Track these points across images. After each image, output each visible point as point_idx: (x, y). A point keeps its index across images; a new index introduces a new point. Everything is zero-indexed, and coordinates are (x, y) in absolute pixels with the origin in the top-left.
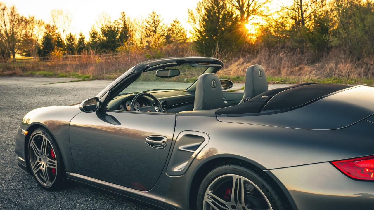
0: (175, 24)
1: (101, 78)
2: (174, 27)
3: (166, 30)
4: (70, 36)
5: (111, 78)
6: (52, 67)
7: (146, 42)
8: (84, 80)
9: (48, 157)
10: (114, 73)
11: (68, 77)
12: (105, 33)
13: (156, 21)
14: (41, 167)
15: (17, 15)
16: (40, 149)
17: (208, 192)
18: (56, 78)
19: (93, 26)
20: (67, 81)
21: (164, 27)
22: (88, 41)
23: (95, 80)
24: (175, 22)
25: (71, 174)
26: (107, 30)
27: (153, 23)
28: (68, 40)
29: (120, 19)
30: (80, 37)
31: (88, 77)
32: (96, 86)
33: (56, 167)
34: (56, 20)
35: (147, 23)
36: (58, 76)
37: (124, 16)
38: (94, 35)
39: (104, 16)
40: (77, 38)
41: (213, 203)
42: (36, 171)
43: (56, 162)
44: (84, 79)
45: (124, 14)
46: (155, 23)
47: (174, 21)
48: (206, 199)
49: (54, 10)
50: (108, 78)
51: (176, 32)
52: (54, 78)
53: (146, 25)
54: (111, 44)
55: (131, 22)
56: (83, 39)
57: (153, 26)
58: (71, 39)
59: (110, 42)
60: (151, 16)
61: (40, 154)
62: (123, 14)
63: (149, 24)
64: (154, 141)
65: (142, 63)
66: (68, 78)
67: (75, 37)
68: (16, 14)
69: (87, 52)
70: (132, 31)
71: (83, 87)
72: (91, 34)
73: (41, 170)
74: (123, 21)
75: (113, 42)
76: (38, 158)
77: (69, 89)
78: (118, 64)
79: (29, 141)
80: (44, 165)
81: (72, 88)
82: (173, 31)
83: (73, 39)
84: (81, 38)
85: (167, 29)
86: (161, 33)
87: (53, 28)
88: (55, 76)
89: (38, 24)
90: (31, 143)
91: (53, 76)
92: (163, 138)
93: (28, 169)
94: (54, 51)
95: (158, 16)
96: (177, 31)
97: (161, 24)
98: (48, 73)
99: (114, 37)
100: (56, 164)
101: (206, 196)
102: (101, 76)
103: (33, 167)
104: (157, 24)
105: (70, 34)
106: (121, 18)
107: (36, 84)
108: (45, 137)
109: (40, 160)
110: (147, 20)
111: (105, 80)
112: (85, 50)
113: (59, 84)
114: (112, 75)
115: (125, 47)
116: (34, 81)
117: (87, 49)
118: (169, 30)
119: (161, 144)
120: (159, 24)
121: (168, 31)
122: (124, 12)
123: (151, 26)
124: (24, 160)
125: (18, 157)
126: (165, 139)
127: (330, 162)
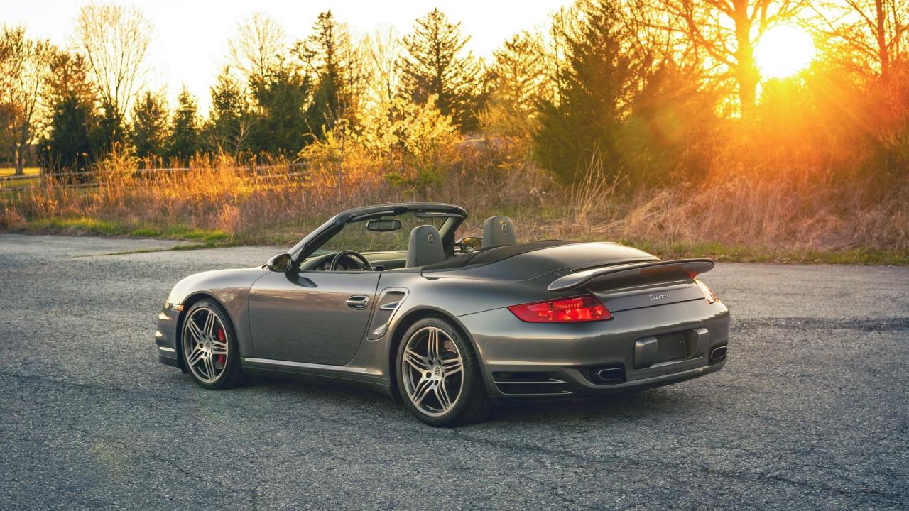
0: (512, 54)
1: (257, 242)
2: (507, 67)
3: (476, 77)
4: (145, 103)
5: (287, 242)
6: (108, 208)
7: (394, 133)
8: (211, 246)
9: (215, 339)
10: (294, 228)
11: (163, 235)
12: (262, 96)
13: (441, 46)
14: (202, 356)
16: (202, 329)
17: (407, 349)
18: (129, 238)
19: (223, 69)
20: (163, 248)
21: (472, 68)
22: (207, 118)
23: (240, 245)
24: (510, 46)
25: (247, 359)
26: (270, 83)
27: (430, 52)
28: (140, 114)
29: (315, 38)
30: (181, 107)
31: (220, 238)
32: (248, 261)
33: (226, 353)
34: (95, 42)
35: (411, 50)
36: (134, 233)
37: (330, 27)
38: (225, 99)
39: (261, 30)
40: (171, 109)
41: (412, 361)
42: (193, 363)
43: (226, 345)
44: (210, 242)
45: (330, 19)
46: (438, 51)
47: (507, 44)
48: (405, 358)
49: (91, 9)
50: (278, 241)
51: (516, 82)
52: (123, 238)
53: (406, 60)
54: (281, 130)
55: (353, 50)
56: (191, 112)
57: (431, 63)
58: (149, 110)
59: (281, 124)
60: (426, 27)
61: (202, 338)
62: (324, 20)
63: (417, 57)
64: (356, 302)
65: (346, 212)
66: (163, 239)
67: (164, 107)
69: (208, 159)
70: (358, 78)
71: (213, 262)
72: (218, 98)
73: (202, 360)
74: (324, 44)
75: (290, 124)
76: (198, 343)
77: (179, 266)
78: (307, 200)
79: (186, 320)
80: (206, 353)
81: (184, 264)
82: (504, 78)
83: (157, 113)
84: (182, 109)
85: (483, 71)
86: (458, 88)
87: (79, 66)
88: (125, 232)
89: (33, 58)
90: (189, 322)
91: (118, 234)
92: (364, 298)
93: (180, 362)
94: (110, 158)
95: (450, 27)
96: (520, 79)
97: (460, 56)
98: (103, 225)
99: (294, 108)
100: (227, 348)
101: (405, 354)
102: (258, 237)
103: (188, 358)
104: (444, 57)
105: (149, 95)
106: (319, 36)
107: (79, 254)
108: (211, 312)
109: (201, 345)
110: (411, 41)
111: (269, 247)
112: (202, 154)
113: (145, 253)
114: (287, 232)
115: (326, 146)
116: (72, 247)
117: (210, 152)
118: (492, 76)
119: (362, 304)
120: (454, 55)
121: (486, 81)
122: (329, 15)
123: (424, 63)
124: (173, 351)
125: (161, 348)
126: (366, 299)
127: (508, 307)
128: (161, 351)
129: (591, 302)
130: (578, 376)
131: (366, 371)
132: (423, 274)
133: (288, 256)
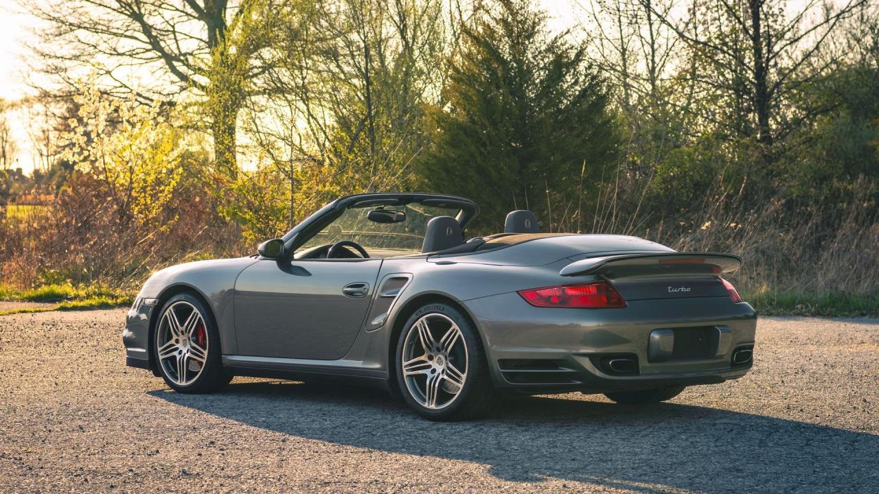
9: (193, 341)
16: (181, 325)
25: (229, 357)
64: (355, 289)
73: (174, 357)
80: (181, 352)
90: (168, 310)
92: (363, 285)
103: (160, 348)
108: (196, 310)
119: (361, 292)
124: (144, 351)
125: (129, 349)
126: (366, 286)
127: (517, 292)
128: (129, 352)
129: (605, 289)
130: (587, 364)
131: (363, 364)
132: (429, 260)
133: (282, 242)
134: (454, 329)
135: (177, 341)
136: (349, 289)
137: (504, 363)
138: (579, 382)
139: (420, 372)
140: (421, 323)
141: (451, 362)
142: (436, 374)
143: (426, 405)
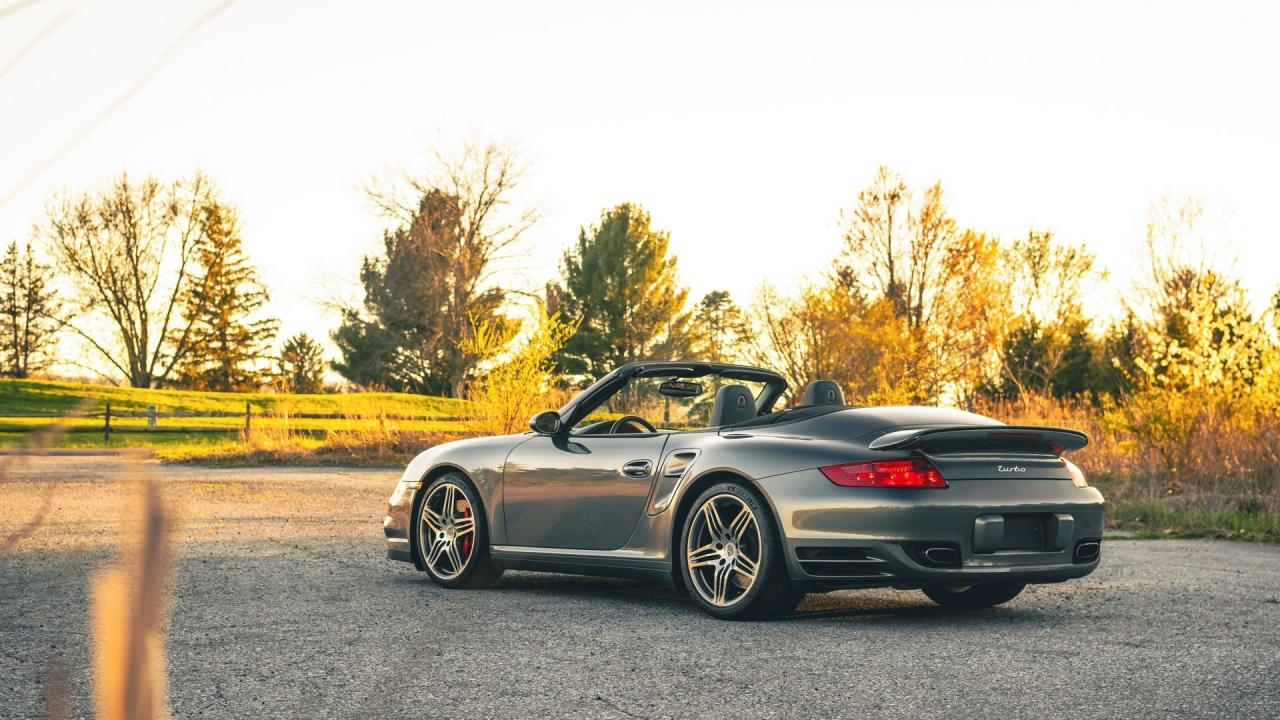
14: (444, 548)
15: (947, 222)
16: (440, 513)
25: (497, 548)
64: (635, 467)
68: (945, 218)
73: (443, 553)
80: (449, 542)
92: (646, 463)
93: (414, 555)
119: (642, 471)
124: (406, 541)
125: (391, 539)
126: (649, 464)
127: (819, 469)
128: (389, 543)
129: (922, 466)
130: (900, 554)
131: (644, 555)
132: (721, 433)
133: (556, 415)
134: (745, 513)
135: (442, 536)
136: (631, 468)
137: (802, 551)
138: (890, 575)
139: (709, 563)
140: (708, 506)
141: (742, 550)
142: (725, 565)
143: (713, 602)
